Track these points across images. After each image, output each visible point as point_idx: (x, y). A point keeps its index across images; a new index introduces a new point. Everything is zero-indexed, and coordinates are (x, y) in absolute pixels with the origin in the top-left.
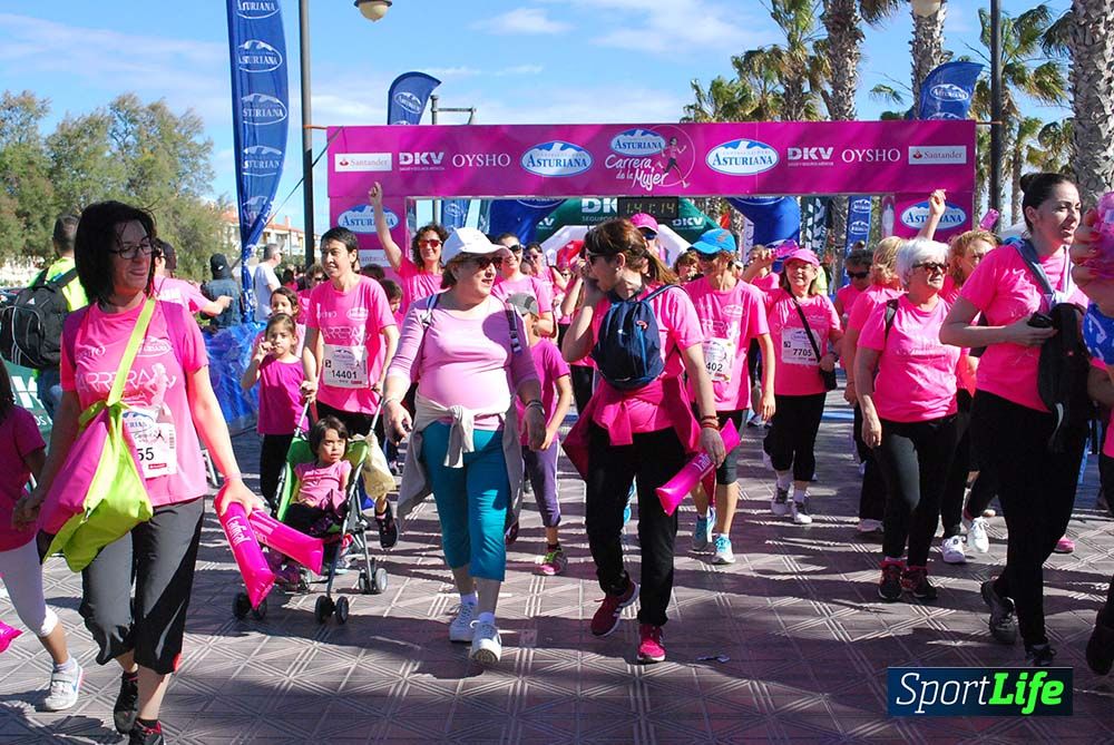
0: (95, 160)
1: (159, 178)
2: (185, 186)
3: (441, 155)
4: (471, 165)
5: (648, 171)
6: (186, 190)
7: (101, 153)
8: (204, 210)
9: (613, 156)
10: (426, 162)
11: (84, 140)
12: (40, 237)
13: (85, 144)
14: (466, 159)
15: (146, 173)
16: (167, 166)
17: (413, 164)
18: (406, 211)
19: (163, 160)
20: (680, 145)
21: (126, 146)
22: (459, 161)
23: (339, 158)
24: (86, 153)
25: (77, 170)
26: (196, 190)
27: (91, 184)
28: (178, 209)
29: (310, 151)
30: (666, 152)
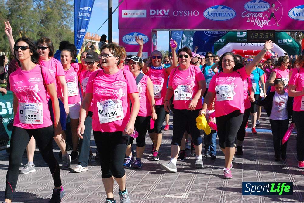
0: (27, 11)
1: (54, 20)
2: (65, 23)
3: (168, 11)
4: (181, 15)
5: (261, 19)
6: (64, 25)
7: (30, 8)
8: (72, 33)
9: (245, 12)
10: (161, 14)
11: (22, 3)
12: (2, 44)
13: (23, 4)
14: (179, 12)
15: (49, 18)
16: (57, 14)
17: (156, 15)
18: (152, 36)
19: (55, 12)
20: (276, 7)
21: (40, 5)
22: (176, 13)
23: (124, 11)
24: (23, 8)
25: (19, 15)
26: (69, 25)
27: (25, 21)
28: (61, 33)
29: (112, 7)
30: (270, 10)
